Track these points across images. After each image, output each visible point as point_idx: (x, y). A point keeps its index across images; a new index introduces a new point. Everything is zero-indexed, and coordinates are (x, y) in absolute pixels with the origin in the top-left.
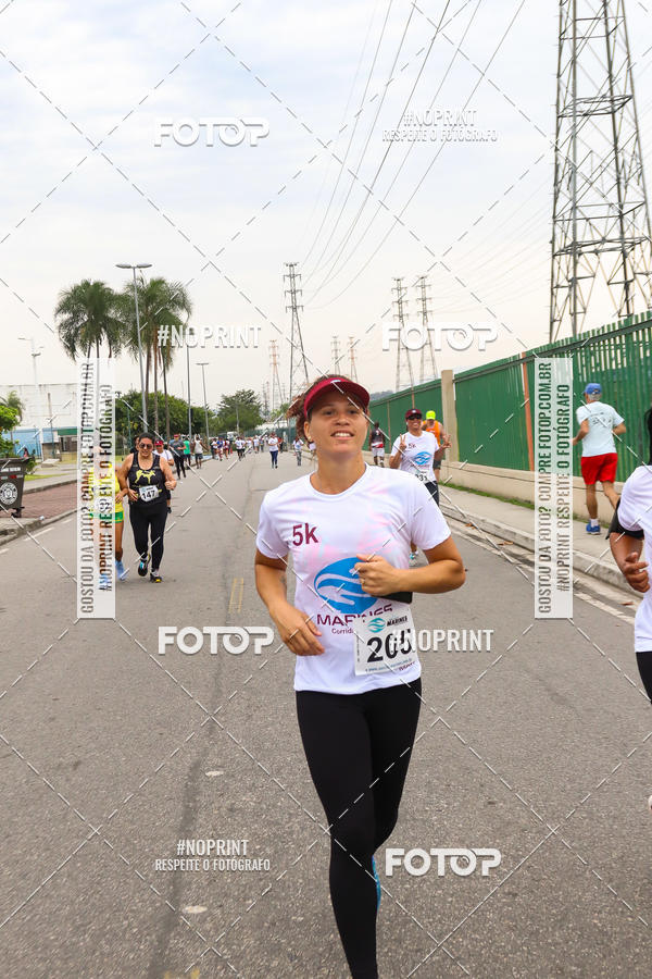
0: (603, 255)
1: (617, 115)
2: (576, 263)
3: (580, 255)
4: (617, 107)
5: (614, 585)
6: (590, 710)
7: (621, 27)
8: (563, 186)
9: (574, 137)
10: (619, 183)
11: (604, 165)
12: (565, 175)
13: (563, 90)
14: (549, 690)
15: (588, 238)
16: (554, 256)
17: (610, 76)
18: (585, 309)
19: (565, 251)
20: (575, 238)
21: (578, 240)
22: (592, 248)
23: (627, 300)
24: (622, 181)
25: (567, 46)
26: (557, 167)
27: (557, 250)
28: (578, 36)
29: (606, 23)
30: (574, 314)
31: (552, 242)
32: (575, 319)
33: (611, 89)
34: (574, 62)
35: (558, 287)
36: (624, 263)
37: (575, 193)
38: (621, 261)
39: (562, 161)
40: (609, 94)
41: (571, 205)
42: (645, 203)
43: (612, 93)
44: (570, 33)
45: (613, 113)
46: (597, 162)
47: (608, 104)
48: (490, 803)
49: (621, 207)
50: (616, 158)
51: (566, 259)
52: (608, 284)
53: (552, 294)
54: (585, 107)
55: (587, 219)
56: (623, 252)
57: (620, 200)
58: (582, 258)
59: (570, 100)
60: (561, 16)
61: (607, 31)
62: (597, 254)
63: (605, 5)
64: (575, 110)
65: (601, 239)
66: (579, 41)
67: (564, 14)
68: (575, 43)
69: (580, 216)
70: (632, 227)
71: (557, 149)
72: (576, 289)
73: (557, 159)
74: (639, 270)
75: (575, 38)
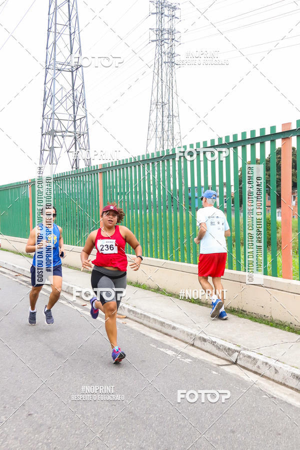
0: (67, 138)
1: (74, 73)
2: (53, 140)
3: (55, 136)
4: (74, 69)
6: (75, 359)
7: (77, 32)
8: (48, 102)
10: (74, 105)
11: (68, 96)
12: (48, 97)
13: (49, 56)
14: (53, 351)
15: (59, 129)
16: (42, 135)
17: (71, 54)
18: (57, 162)
19: (48, 133)
20: (53, 128)
21: (55, 129)
22: (61, 134)
23: (76, 161)
24: (76, 104)
25: (52, 35)
26: (45, 92)
27: (44, 132)
28: (57, 31)
29: (70, 28)
31: (42, 128)
34: (55, 43)
35: (44, 150)
36: (75, 143)
37: (54, 106)
38: (74, 142)
39: (48, 91)
41: (51, 111)
42: (86, 116)
44: (53, 29)
45: (72, 72)
46: (64, 94)
47: (70, 67)
48: (29, 415)
49: (75, 117)
50: (73, 94)
51: (48, 137)
52: (68, 152)
53: (41, 153)
54: (59, 66)
55: (59, 120)
56: (75, 138)
57: (74, 113)
58: (56, 138)
59: (52, 62)
60: (49, 20)
61: (70, 33)
62: (63, 137)
63: (70, 20)
64: (54, 66)
65: (65, 130)
66: (57, 34)
67: (51, 20)
68: (55, 34)
69: (55, 117)
70: (79, 127)
71: (45, 84)
72: (53, 152)
73: (45, 88)
74: (82, 148)
75: (55, 32)
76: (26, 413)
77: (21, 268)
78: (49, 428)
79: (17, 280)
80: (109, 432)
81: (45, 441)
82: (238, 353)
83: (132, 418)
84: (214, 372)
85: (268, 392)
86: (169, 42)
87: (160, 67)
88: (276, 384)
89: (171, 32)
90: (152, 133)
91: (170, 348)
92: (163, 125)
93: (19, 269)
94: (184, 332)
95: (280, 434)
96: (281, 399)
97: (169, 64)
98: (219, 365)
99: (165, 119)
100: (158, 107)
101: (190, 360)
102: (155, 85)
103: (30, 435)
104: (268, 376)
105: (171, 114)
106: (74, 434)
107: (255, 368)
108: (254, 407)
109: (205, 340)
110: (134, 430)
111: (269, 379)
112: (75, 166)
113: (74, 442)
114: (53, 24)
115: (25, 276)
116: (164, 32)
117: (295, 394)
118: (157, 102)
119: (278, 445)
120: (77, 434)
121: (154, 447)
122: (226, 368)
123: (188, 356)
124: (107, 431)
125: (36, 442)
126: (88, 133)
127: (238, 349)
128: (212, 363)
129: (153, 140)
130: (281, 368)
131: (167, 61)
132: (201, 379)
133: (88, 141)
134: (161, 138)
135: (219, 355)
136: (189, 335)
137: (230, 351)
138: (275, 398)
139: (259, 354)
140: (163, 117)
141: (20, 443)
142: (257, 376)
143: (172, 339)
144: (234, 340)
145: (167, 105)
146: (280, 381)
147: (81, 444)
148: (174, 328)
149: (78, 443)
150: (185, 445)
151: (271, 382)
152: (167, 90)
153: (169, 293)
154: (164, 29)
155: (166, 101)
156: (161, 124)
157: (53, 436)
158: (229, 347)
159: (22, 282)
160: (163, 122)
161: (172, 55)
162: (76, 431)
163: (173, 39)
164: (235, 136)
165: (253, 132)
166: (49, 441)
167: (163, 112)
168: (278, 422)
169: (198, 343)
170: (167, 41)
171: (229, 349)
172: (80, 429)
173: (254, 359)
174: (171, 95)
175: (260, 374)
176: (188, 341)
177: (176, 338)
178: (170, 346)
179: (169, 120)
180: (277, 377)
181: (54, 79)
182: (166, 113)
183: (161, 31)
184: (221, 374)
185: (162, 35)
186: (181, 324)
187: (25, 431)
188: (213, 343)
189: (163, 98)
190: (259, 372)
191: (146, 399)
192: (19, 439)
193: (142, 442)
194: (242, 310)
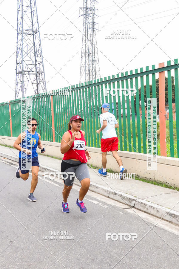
0: (31, 76)
1: (35, 36)
4: (34, 33)
7: (35, 10)
8: (19, 54)
10: (35, 55)
11: (31, 49)
12: (19, 51)
13: (19, 26)
15: (26, 70)
16: (17, 74)
17: (32, 24)
18: (26, 90)
19: (20, 73)
20: (23, 69)
22: (28, 73)
23: (37, 89)
25: (20, 13)
26: (17, 48)
27: (17, 72)
28: (23, 10)
29: (31, 8)
30: (23, 91)
31: (16, 69)
32: (23, 93)
33: (33, 28)
34: (22, 18)
35: (18, 83)
36: (37, 78)
37: (23, 56)
38: (36, 77)
39: (19, 47)
40: (32, 29)
41: (22, 59)
42: (42, 62)
43: (33, 29)
44: (21, 9)
45: (33, 35)
46: (29, 49)
47: (32, 32)
49: (36, 62)
50: (34, 48)
51: (20, 75)
52: (32, 84)
53: (16, 85)
54: (25, 32)
55: (26, 64)
56: (36, 75)
57: (35, 60)
58: (25, 75)
59: (21, 29)
60: (18, 3)
61: (31, 11)
62: (29, 75)
63: (31, 3)
64: (22, 32)
65: (30, 70)
66: (23, 12)
67: (19, 3)
68: (22, 12)
69: (24, 63)
70: (39, 68)
71: (17, 43)
72: (23, 84)
73: (17, 45)
74: (41, 81)
75: (22, 11)
76: (9, 241)
77: (5, 154)
78: (23, 249)
79: (3, 162)
80: (58, 251)
81: (20, 257)
82: (135, 201)
83: (72, 242)
84: (121, 213)
85: (153, 224)
86: (91, 16)
87: (86, 31)
88: (158, 219)
89: (93, 9)
90: (83, 71)
91: (95, 199)
92: (89, 66)
93: (5, 155)
94: (103, 190)
95: (160, 248)
96: (161, 227)
97: (92, 29)
98: (124, 209)
99: (90, 62)
100: (86, 55)
101: (107, 206)
102: (84, 42)
103: (11, 254)
104: (153, 214)
105: (94, 59)
106: (38, 252)
107: (145, 210)
108: (144, 233)
109: (115, 194)
110: (73, 249)
111: (153, 215)
112: (37, 92)
113: (38, 257)
114: (20, 6)
115: (8, 159)
116: (88, 10)
117: (169, 224)
118: (85, 52)
119: (158, 254)
120: (39, 252)
121: (85, 258)
122: (128, 210)
123: (105, 204)
124: (57, 250)
125: (14, 258)
126: (44, 72)
127: (135, 198)
128: (120, 207)
129: (84, 75)
130: (160, 209)
131: (90, 27)
132: (114, 217)
133: (44, 77)
134: (88, 74)
135: (124, 202)
136: (106, 191)
137: (130, 200)
138: (157, 227)
139: (147, 201)
140: (89, 61)
141: (5, 259)
142: (146, 214)
143: (96, 194)
144: (132, 193)
145: (91, 54)
146: (160, 217)
147: (42, 258)
148: (97, 187)
149: (40, 258)
150: (104, 256)
151: (155, 217)
152: (91, 45)
153: (95, 167)
154: (88, 8)
155: (90, 52)
156: (88, 66)
157: (25, 254)
158: (130, 197)
159: (6, 163)
160: (89, 65)
161: (93, 23)
162: (39, 250)
163: (94, 14)
164: (131, 72)
165: (142, 69)
166: (23, 257)
167: (89, 58)
168: (159, 241)
169: (111, 196)
170: (90, 15)
171: (130, 198)
172: (41, 249)
173: (145, 204)
174: (93, 48)
175: (148, 213)
176: (106, 195)
177: (99, 194)
178: (95, 198)
179: (93, 63)
180: (158, 215)
181: (22, 40)
182: (91, 59)
183: (86, 9)
184: (125, 214)
185: (87, 11)
186: (101, 185)
187: (8, 252)
188: (120, 195)
189: (89, 50)
190: (148, 211)
191: (81, 230)
192: (4, 256)
193: (78, 256)
194: (137, 176)
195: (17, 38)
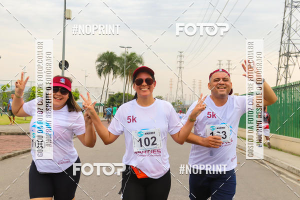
2: (288, 59)
3: (290, 57)
5: (294, 174)
8: (285, 32)
9: (291, 14)
12: (286, 28)
15: (294, 51)
16: (280, 56)
18: (290, 77)
19: (285, 55)
20: (288, 51)
21: (290, 51)
22: (295, 55)
26: (284, 25)
27: (281, 54)
30: (286, 78)
31: (280, 51)
32: (286, 80)
35: (281, 67)
37: (290, 34)
39: (285, 23)
41: (288, 38)
46: (299, 24)
51: (284, 58)
53: (278, 70)
54: (296, 4)
55: (294, 44)
59: (290, 2)
62: (296, 57)
64: (292, 5)
65: (298, 51)
69: (291, 43)
71: (284, 18)
72: (287, 69)
195: (285, 13)
